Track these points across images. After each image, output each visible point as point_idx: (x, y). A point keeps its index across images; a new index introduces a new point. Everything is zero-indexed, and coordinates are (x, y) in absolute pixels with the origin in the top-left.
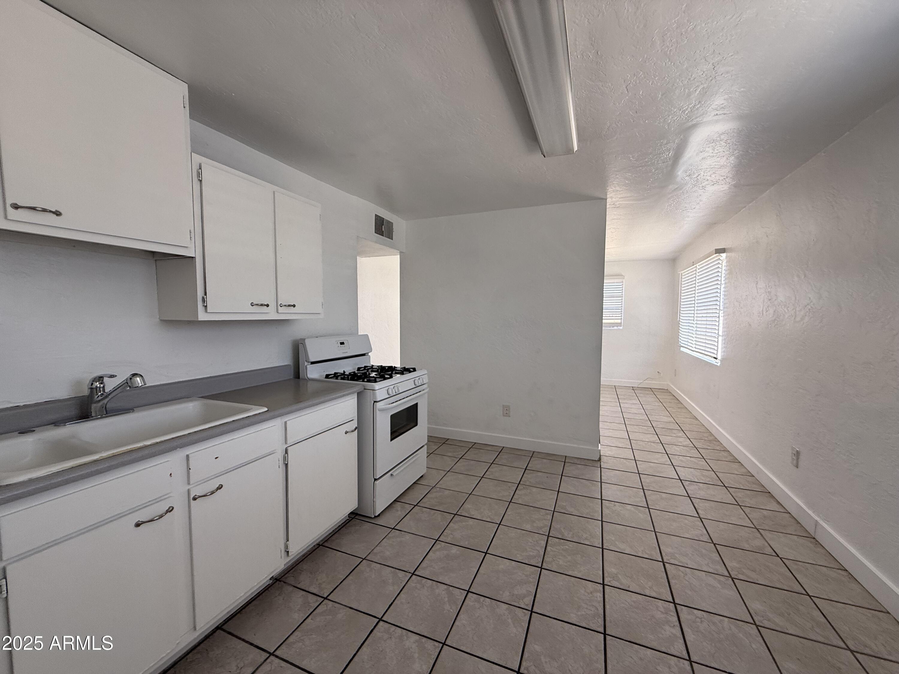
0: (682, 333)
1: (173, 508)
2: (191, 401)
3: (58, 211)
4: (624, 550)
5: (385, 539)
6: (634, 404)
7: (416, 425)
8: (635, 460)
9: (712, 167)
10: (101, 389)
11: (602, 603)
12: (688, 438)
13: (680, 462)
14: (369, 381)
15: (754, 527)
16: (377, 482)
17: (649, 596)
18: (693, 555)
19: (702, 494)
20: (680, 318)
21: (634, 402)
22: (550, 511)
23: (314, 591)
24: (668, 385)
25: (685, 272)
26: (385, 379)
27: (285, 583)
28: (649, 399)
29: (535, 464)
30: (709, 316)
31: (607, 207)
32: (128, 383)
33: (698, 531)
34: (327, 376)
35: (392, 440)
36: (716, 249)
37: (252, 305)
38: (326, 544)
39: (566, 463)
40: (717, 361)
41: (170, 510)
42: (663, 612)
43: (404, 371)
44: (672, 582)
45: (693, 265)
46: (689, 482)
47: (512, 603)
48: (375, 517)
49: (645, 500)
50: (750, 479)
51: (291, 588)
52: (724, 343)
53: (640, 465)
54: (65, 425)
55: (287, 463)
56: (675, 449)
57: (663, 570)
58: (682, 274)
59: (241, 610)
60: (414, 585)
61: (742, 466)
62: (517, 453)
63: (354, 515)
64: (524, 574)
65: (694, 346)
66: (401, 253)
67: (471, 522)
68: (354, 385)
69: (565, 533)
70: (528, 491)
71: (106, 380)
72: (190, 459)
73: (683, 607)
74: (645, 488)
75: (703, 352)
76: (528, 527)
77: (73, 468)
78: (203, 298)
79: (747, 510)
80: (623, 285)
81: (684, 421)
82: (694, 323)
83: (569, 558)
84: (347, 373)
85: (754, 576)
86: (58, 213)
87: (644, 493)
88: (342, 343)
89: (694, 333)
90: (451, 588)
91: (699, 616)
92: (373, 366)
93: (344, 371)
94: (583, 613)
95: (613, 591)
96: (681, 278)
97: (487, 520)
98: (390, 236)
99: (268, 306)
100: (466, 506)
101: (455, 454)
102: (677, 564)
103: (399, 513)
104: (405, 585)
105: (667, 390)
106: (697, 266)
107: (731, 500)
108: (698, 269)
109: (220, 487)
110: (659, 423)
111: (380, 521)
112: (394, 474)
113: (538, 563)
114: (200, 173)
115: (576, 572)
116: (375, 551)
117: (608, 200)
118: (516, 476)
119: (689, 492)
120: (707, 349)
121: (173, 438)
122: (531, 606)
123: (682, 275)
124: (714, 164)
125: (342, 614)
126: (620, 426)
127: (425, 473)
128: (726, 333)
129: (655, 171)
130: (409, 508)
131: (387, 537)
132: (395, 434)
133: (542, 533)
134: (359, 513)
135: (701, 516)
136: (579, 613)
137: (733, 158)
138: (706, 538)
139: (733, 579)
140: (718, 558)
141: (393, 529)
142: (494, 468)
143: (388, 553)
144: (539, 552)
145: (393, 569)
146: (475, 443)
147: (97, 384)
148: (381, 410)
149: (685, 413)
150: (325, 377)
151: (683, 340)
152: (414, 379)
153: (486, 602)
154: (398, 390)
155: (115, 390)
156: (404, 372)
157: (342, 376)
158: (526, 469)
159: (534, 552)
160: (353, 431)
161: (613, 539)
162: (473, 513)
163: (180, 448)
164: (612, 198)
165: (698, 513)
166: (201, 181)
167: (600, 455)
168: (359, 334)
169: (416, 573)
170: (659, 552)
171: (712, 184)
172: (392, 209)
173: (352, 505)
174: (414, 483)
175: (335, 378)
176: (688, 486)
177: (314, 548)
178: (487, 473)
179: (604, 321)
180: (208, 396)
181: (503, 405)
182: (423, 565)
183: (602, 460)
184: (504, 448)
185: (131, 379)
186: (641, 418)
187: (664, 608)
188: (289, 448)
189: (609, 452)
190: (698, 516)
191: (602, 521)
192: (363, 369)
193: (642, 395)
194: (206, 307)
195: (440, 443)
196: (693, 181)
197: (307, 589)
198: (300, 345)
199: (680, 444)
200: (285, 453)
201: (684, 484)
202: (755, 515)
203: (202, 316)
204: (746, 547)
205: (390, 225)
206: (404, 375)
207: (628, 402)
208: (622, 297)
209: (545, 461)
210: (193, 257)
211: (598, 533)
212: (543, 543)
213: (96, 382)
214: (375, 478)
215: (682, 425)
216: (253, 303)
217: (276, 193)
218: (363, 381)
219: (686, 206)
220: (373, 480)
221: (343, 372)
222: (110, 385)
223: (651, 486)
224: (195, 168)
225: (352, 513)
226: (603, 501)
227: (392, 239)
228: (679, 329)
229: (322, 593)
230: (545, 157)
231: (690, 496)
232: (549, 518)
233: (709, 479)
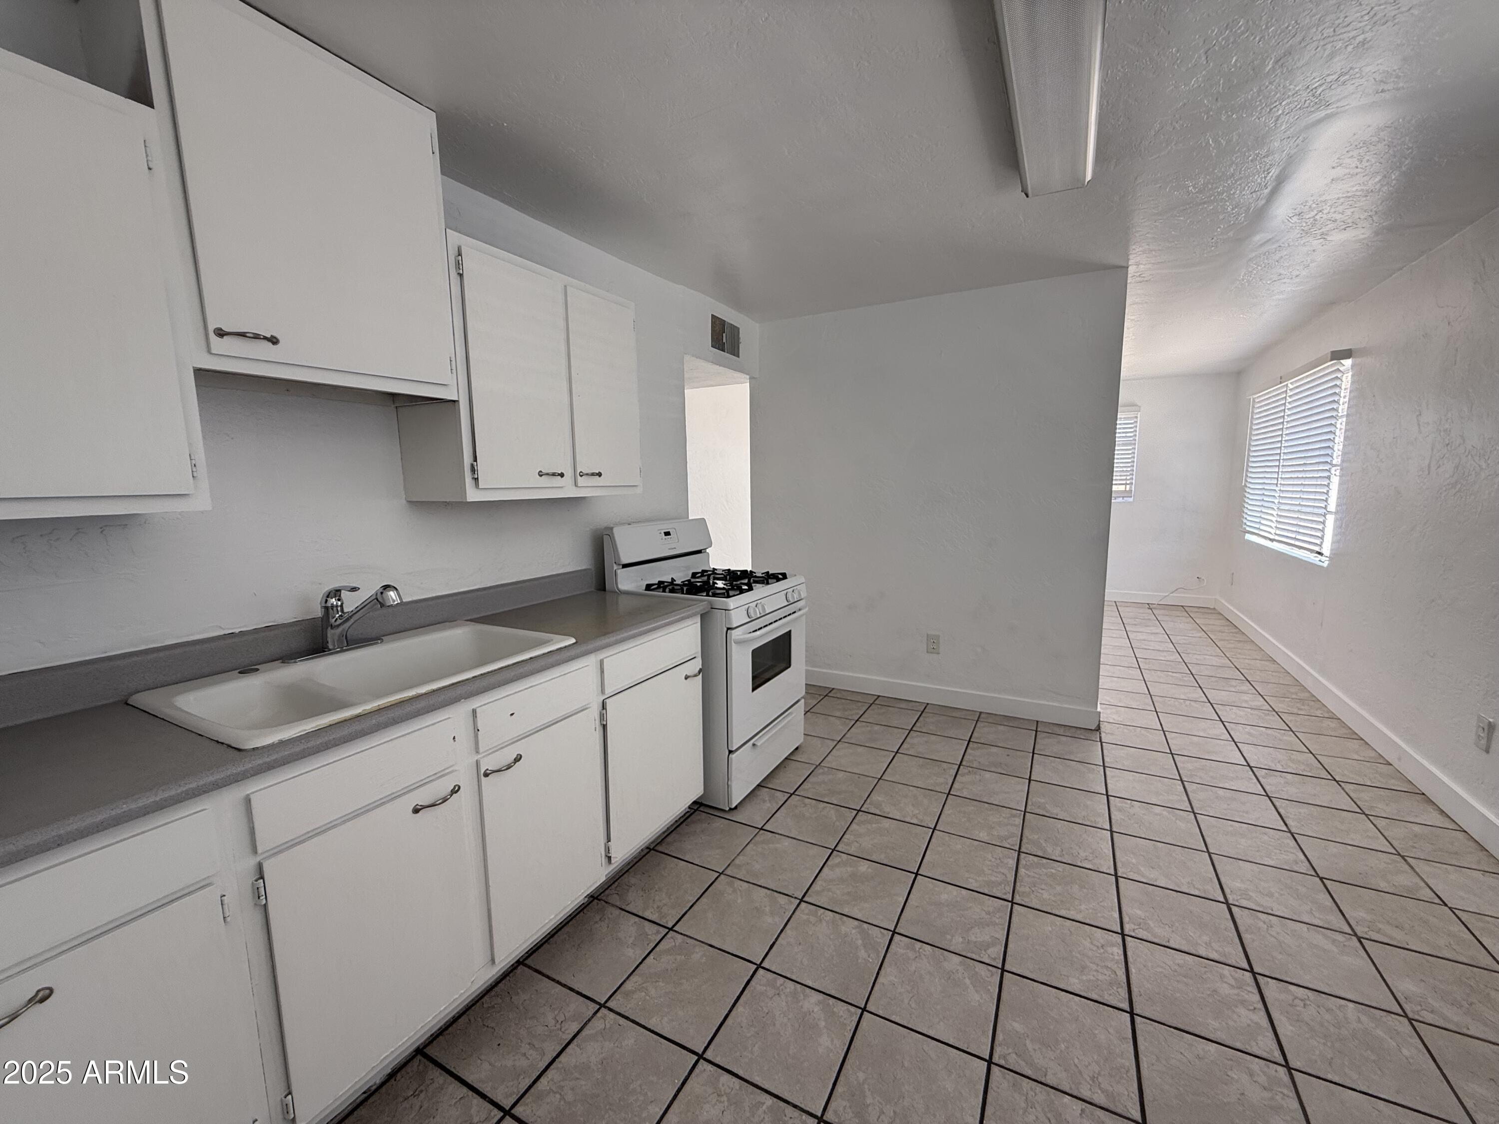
0: (1250, 507)
1: (459, 788)
2: (457, 626)
3: (275, 338)
4: (1156, 881)
5: (750, 845)
6: (1152, 633)
7: (789, 665)
8: (1164, 731)
9: (1349, 194)
10: (339, 608)
11: (1123, 963)
12: (1260, 694)
13: (1247, 736)
14: (714, 595)
15: (1395, 852)
16: (733, 756)
17: (1206, 957)
18: (1281, 895)
19: (1292, 791)
20: (1246, 481)
21: (1154, 630)
22: (1018, 812)
23: (653, 918)
24: (1216, 599)
25: (1260, 396)
26: (742, 592)
27: (606, 902)
28: (1180, 626)
29: (984, 732)
30: (1311, 476)
31: (1128, 282)
32: (378, 601)
33: (1290, 855)
34: (649, 587)
35: (753, 690)
36: (1333, 352)
37: (541, 474)
38: (659, 848)
39: (1038, 733)
40: (1323, 559)
41: (456, 790)
42: (1232, 986)
43: (769, 578)
44: (1246, 937)
45: (1281, 383)
46: (1266, 771)
47: (969, 955)
48: (731, 809)
49: (1186, 798)
50: (1385, 769)
51: (618, 912)
52: (1341, 527)
53: (1172, 739)
54: (295, 662)
55: (605, 723)
56: (1235, 713)
57: (1229, 917)
58: (1254, 399)
59: (549, 939)
60: (805, 917)
61: (1367, 746)
62: (950, 713)
63: (698, 806)
64: (982, 909)
65: (1273, 531)
66: (752, 378)
67: (886, 823)
68: (695, 603)
69: (1048, 849)
70: (977, 777)
71: (344, 594)
72: (478, 715)
73: (1269, 980)
74: (1184, 779)
75: (1292, 542)
76: (983, 836)
77: (330, 725)
78: (472, 466)
79: (1381, 823)
80: (1136, 422)
81: (1249, 664)
82: (1277, 489)
83: (1059, 889)
84: (678, 582)
85: (1399, 937)
86: (274, 340)
87: (1184, 787)
88: (667, 534)
89: (1275, 508)
90: (865, 925)
91: (1299, 995)
92: (714, 569)
93: (672, 579)
94: (1092, 978)
95: (1140, 945)
96: (1253, 407)
97: (912, 822)
98: (735, 352)
99: (562, 475)
100: (874, 797)
101: (846, 713)
102: (1254, 908)
103: (768, 805)
104: (791, 917)
105: (1214, 609)
106: (1289, 385)
107: (1348, 804)
108: (1291, 390)
109: (518, 759)
110: (1202, 667)
111: (738, 817)
112: (759, 744)
113: (1005, 894)
114: (460, 262)
115: (1072, 912)
116: (737, 862)
117: (1130, 268)
118: (953, 752)
119: (1267, 788)
120: (1299, 537)
121: (453, 684)
122: (1001, 962)
123: (1254, 401)
124: (1354, 189)
125: (699, 954)
126: (1130, 672)
127: (802, 743)
128: (1344, 507)
129: (1233, 209)
130: (782, 797)
131: (753, 841)
132: (758, 681)
133: (1008, 846)
134: (705, 803)
135: (1293, 830)
136: (1084, 978)
137: (1397, 173)
138: (1304, 867)
139: (1359, 939)
140: (1329, 902)
141: (761, 829)
142: (915, 739)
143: (757, 867)
144: (1006, 877)
145: (769, 892)
146: (879, 696)
147: (333, 601)
148: (739, 642)
149: (1250, 650)
150: (644, 588)
151: (1250, 521)
152: (785, 592)
153: (925, 951)
154: (764, 609)
155: (358, 610)
156: (770, 581)
157: (670, 587)
158: (969, 741)
159: (997, 877)
160: (695, 676)
161: (1134, 861)
162: (887, 809)
163: (465, 699)
164: (1138, 264)
165: (1286, 825)
166: (461, 275)
167: (1100, 721)
168: (690, 518)
169: (806, 899)
170: (1218, 886)
171: (1343, 227)
172: (737, 303)
173: (695, 791)
174: (786, 758)
175: (661, 590)
176: (1264, 777)
177: (643, 854)
178: (905, 746)
179: (1115, 488)
180: (478, 618)
181: (928, 635)
182: (816, 887)
183: (1102, 730)
184: (929, 706)
185: (382, 593)
186: (1168, 658)
187: (1235, 979)
188: (607, 701)
189: (1115, 717)
190: (1286, 830)
191: (1112, 832)
192: (699, 575)
193: (1166, 618)
194: (476, 480)
195: (820, 695)
196: (1304, 225)
197: (640, 914)
198: (605, 536)
199: (1244, 705)
200: (601, 708)
201: (1257, 773)
202: (1396, 832)
203: (473, 495)
204: (1383, 885)
205: (735, 330)
206: (769, 586)
207: (1141, 630)
208: (1135, 444)
209: (1001, 728)
210: (454, 401)
211: (1106, 851)
212: (1012, 863)
213: (332, 598)
214: (730, 749)
215: (1245, 671)
216: (541, 471)
217: (568, 287)
218: (708, 595)
219: (1282, 272)
220: (727, 753)
221: (670, 581)
222: (351, 602)
223: (1196, 776)
224: (453, 252)
225: (695, 803)
226: (1111, 798)
227: (738, 356)
228: (1245, 502)
229: (665, 921)
230: (1027, 196)
231: (1270, 795)
232: (1017, 823)
233: (1303, 767)
